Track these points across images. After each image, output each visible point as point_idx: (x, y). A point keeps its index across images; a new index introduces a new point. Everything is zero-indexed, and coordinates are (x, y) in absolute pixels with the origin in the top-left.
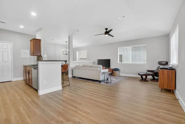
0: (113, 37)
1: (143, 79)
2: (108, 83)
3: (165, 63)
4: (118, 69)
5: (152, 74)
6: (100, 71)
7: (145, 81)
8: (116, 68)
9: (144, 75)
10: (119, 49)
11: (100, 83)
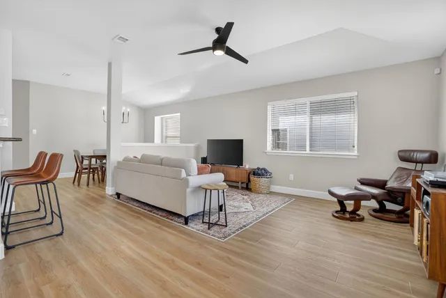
0: (245, 61)
1: (347, 211)
2: (216, 224)
3: (426, 155)
4: (265, 170)
5: (379, 195)
6: (186, 182)
7: (352, 219)
8: (258, 169)
9: (349, 197)
10: (269, 108)
11: (186, 223)
